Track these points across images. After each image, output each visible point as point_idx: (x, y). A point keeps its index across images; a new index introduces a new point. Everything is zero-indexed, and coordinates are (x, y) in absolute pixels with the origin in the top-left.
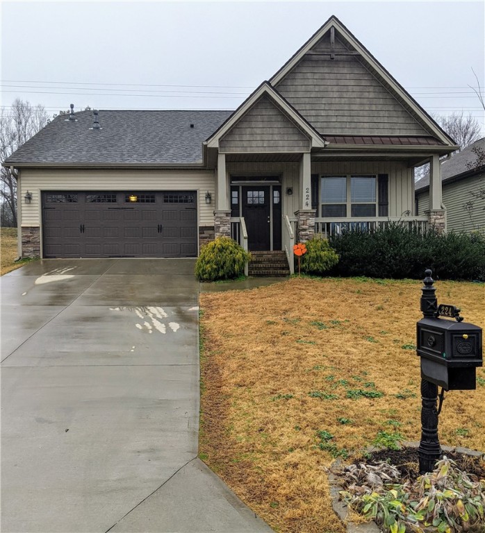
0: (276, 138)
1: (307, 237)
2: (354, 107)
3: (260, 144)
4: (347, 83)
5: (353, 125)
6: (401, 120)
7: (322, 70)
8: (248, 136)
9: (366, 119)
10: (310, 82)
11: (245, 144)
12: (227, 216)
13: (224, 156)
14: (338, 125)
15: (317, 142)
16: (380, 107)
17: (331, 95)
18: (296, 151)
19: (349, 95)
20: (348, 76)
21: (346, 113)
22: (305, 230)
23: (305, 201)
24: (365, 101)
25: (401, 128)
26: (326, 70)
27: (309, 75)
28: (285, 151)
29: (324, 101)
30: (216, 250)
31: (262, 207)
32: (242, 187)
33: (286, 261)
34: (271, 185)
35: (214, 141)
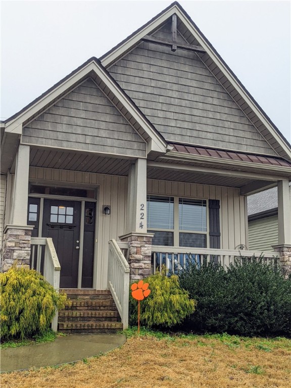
0: (103, 134)
1: (140, 271)
2: (195, 112)
3: (81, 139)
4: (189, 83)
5: (195, 134)
6: (248, 135)
7: (159, 63)
8: (64, 126)
9: (210, 129)
10: (146, 74)
11: (60, 136)
12: (26, 234)
13: (28, 149)
14: (178, 131)
15: (157, 145)
16: (224, 117)
17: (170, 94)
18: (129, 154)
19: (190, 97)
20: (190, 76)
21: (187, 118)
22: (138, 261)
23: (138, 221)
24: (208, 107)
25: (249, 145)
26: (165, 64)
27: (145, 67)
28: (115, 152)
29: (161, 99)
30: (8, 288)
31: (70, 227)
32: (45, 200)
33: (113, 307)
34: (83, 200)
35: (15, 125)
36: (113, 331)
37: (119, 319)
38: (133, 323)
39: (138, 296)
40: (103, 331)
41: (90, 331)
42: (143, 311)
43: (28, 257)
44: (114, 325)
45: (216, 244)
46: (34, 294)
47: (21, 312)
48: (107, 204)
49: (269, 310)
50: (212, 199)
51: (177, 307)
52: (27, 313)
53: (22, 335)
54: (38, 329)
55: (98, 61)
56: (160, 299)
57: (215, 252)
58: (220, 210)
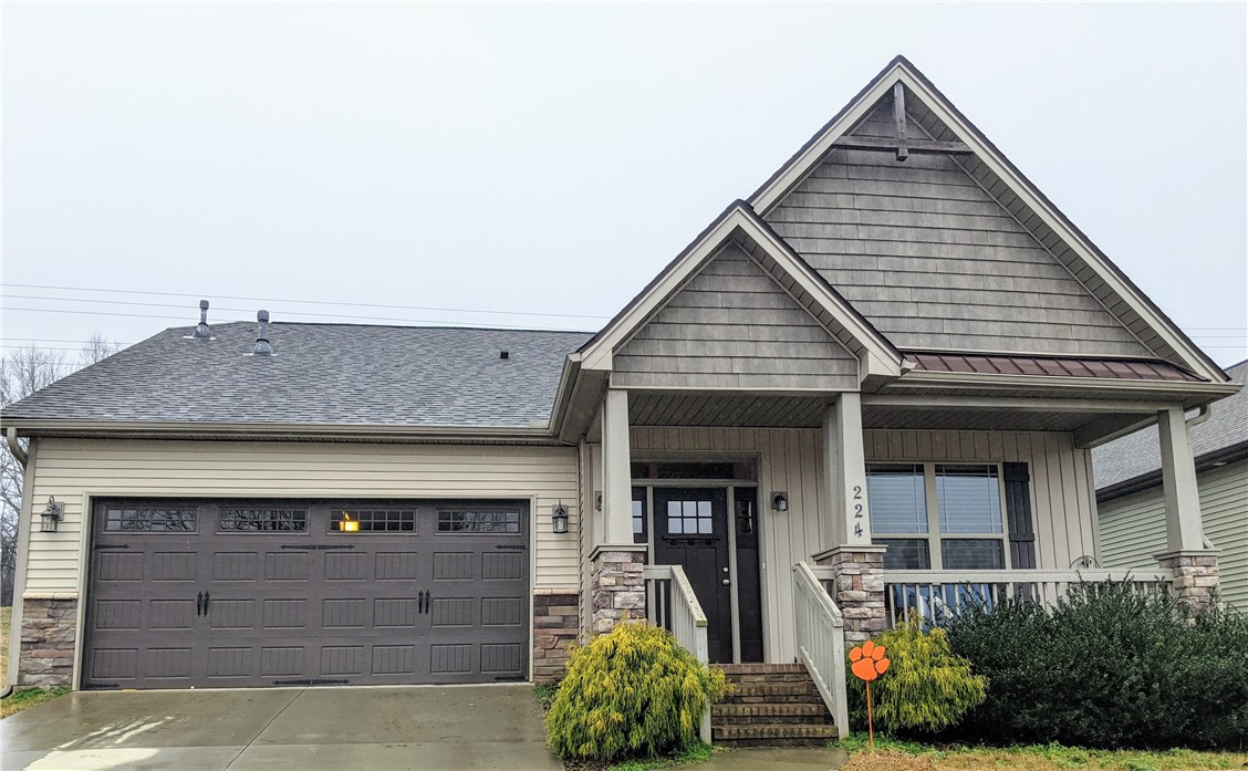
0: (766, 350)
1: (864, 624)
2: (959, 282)
3: (723, 365)
4: (939, 221)
5: (961, 327)
6: (1082, 318)
7: (872, 188)
8: (689, 344)
9: (992, 313)
10: (845, 217)
11: (683, 365)
12: (634, 560)
13: (624, 395)
14: (922, 326)
15: (880, 363)
16: (1024, 285)
17: (900, 249)
18: (823, 386)
19: (944, 251)
20: (940, 206)
21: (942, 296)
22: (857, 603)
23: (851, 522)
24: (987, 268)
25: (1085, 338)
26: (884, 189)
27: (841, 200)
28: (792, 385)
29: (882, 264)
30: (619, 662)
31: (706, 541)
32: (655, 489)
33: (813, 695)
34: (730, 485)
35: (599, 353)
36: (820, 742)
37: (828, 719)
38: (857, 726)
39: (865, 672)
40: (799, 742)
41: (772, 742)
42: (878, 701)
43: (642, 604)
44: (820, 730)
45: (1025, 558)
46: (666, 671)
47: (646, 704)
48: (780, 488)
49: (1148, 691)
50: (1011, 461)
51: (948, 690)
52: (657, 708)
53: (651, 747)
54: (678, 738)
55: (747, 205)
56: (911, 677)
57: (1024, 576)
58: (1031, 483)
